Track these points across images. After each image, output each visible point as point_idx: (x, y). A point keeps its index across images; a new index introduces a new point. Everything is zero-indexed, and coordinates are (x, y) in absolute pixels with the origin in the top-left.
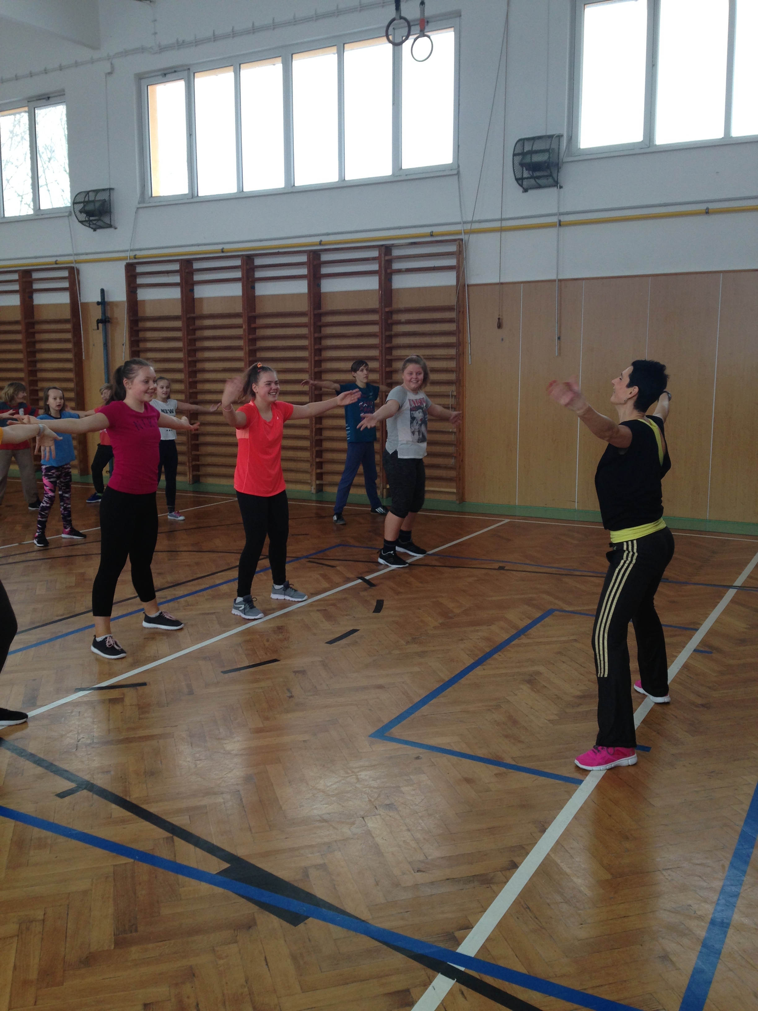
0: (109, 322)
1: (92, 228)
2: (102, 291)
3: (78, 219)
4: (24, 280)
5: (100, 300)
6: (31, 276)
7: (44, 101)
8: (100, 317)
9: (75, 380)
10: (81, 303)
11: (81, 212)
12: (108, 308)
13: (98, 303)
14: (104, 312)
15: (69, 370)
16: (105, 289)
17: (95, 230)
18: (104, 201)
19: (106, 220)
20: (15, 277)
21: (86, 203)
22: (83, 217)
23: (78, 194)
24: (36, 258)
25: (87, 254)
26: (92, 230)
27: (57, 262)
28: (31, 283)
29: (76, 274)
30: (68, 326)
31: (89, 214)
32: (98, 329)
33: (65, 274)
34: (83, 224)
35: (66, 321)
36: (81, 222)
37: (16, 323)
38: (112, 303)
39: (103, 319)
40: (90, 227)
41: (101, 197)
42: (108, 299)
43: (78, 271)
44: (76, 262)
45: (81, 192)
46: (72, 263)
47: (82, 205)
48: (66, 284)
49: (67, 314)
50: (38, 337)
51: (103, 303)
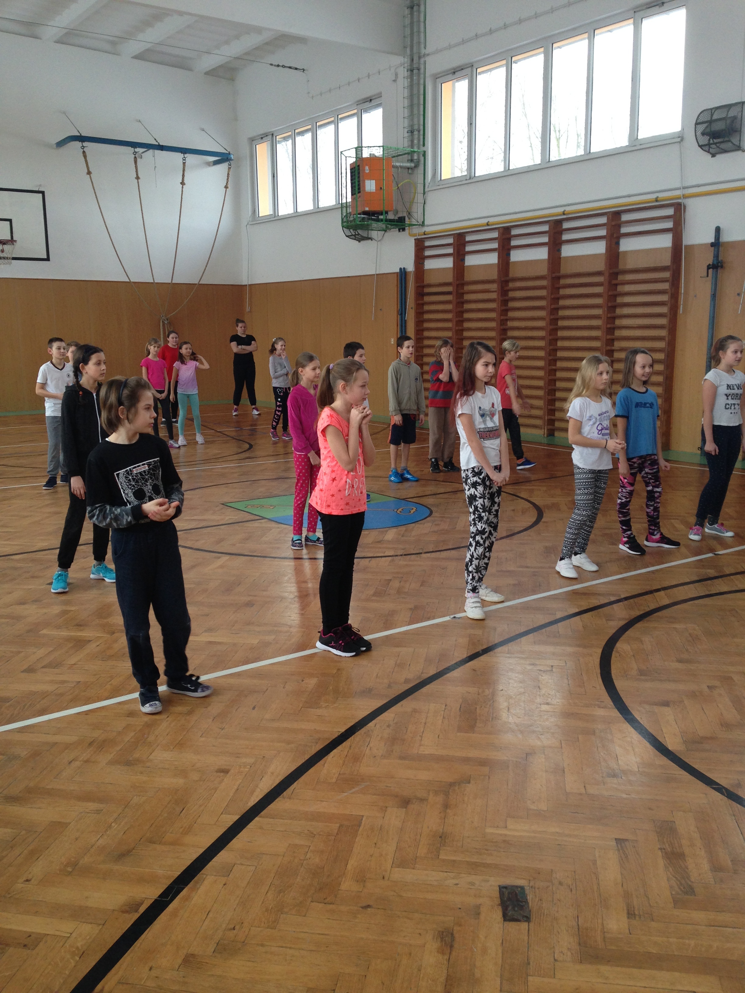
0: (722, 267)
1: (711, 154)
2: (718, 230)
3: (697, 142)
4: (613, 223)
5: (713, 241)
6: (620, 218)
7: (657, 7)
8: (710, 261)
9: (667, 339)
10: (686, 246)
11: (703, 134)
12: (721, 249)
13: (712, 245)
14: (716, 256)
15: (661, 327)
16: (721, 227)
17: (713, 155)
18: (734, 118)
19: (735, 140)
20: (603, 220)
21: (711, 122)
22: (704, 140)
23: (701, 113)
24: (629, 196)
25: (698, 186)
26: (710, 156)
27: (658, 199)
28: (619, 226)
29: (683, 209)
30: (667, 275)
31: (714, 135)
32: (708, 276)
33: (670, 211)
34: (702, 149)
35: (664, 269)
36: (701, 146)
37: (599, 273)
38: (728, 243)
39: (715, 263)
40: (708, 152)
41: (732, 113)
42: (726, 238)
43: (685, 207)
44: (685, 197)
45: (704, 110)
46: (680, 198)
47: (705, 125)
48: (669, 225)
49: (667, 260)
50: (620, 289)
51: (716, 244)
